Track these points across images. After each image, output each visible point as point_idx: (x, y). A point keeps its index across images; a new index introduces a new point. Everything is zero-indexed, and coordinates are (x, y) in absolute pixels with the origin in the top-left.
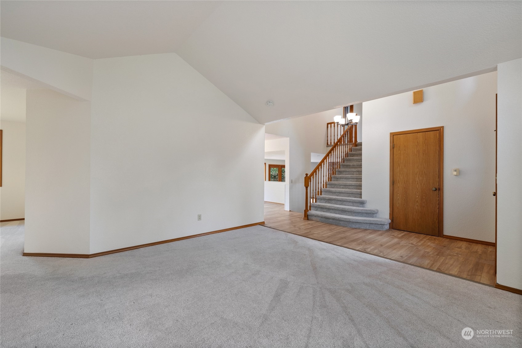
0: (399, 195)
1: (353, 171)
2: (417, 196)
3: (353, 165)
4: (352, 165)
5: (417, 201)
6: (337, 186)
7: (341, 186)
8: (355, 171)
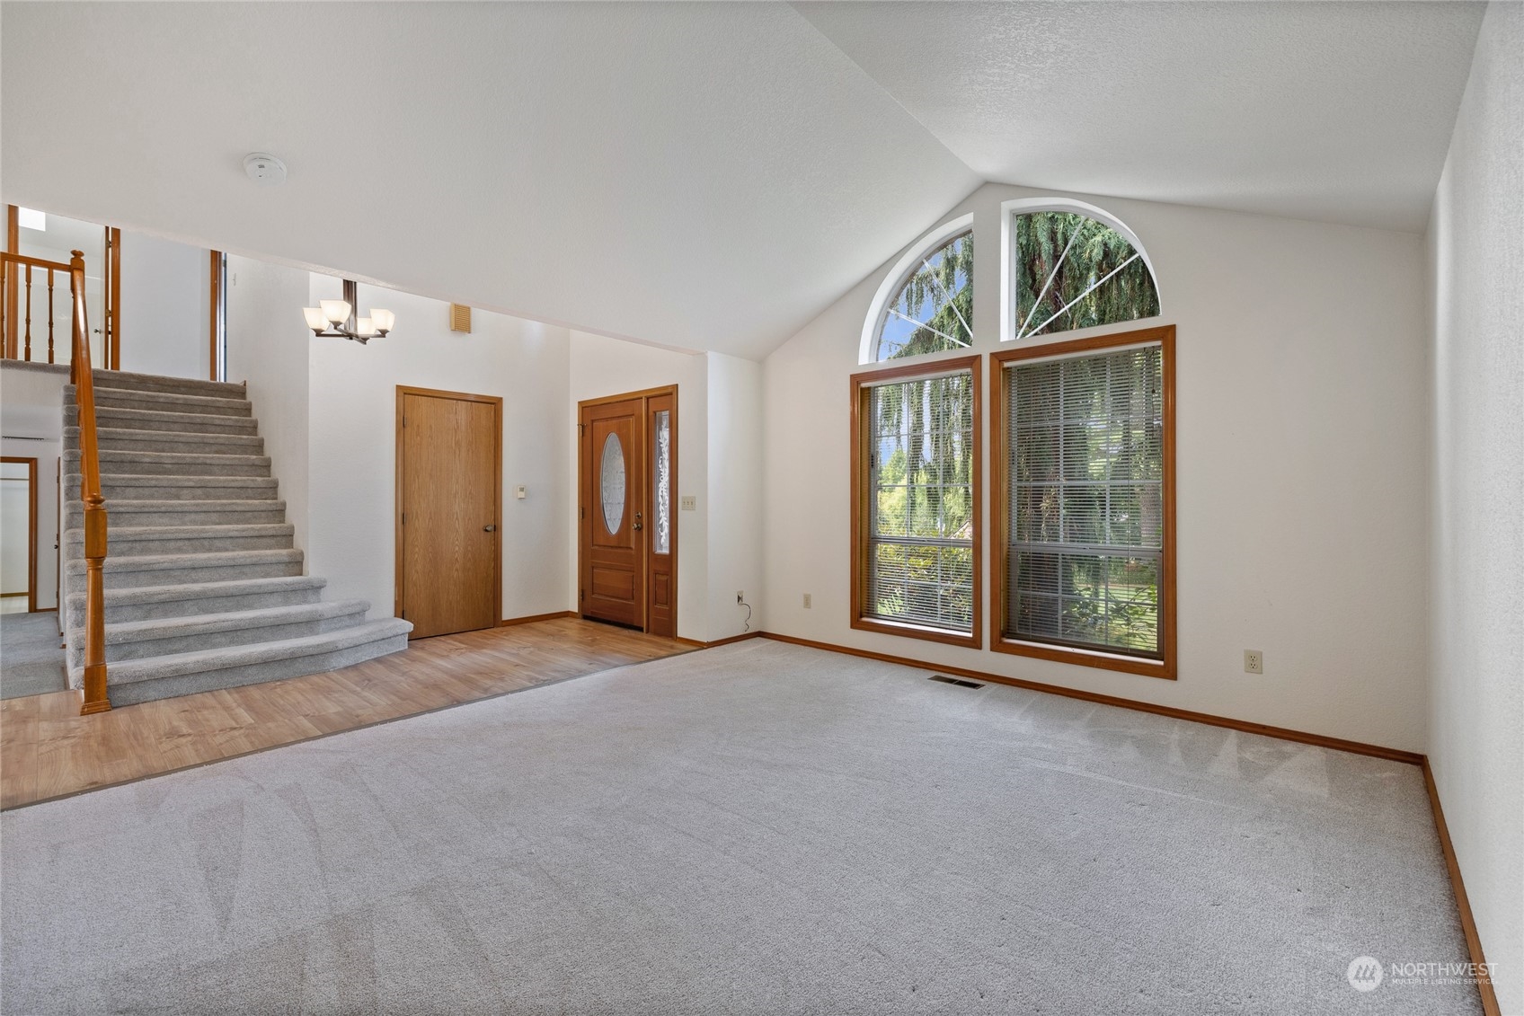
0: (417, 549)
1: (180, 484)
2: (457, 549)
3: (157, 460)
4: (148, 460)
5: (457, 559)
6: (144, 543)
7: (172, 544)
8: (191, 484)
